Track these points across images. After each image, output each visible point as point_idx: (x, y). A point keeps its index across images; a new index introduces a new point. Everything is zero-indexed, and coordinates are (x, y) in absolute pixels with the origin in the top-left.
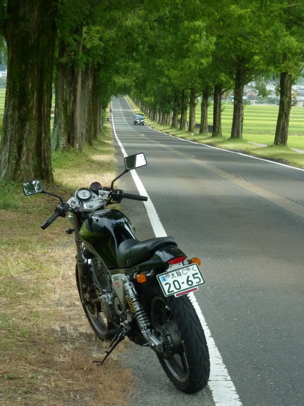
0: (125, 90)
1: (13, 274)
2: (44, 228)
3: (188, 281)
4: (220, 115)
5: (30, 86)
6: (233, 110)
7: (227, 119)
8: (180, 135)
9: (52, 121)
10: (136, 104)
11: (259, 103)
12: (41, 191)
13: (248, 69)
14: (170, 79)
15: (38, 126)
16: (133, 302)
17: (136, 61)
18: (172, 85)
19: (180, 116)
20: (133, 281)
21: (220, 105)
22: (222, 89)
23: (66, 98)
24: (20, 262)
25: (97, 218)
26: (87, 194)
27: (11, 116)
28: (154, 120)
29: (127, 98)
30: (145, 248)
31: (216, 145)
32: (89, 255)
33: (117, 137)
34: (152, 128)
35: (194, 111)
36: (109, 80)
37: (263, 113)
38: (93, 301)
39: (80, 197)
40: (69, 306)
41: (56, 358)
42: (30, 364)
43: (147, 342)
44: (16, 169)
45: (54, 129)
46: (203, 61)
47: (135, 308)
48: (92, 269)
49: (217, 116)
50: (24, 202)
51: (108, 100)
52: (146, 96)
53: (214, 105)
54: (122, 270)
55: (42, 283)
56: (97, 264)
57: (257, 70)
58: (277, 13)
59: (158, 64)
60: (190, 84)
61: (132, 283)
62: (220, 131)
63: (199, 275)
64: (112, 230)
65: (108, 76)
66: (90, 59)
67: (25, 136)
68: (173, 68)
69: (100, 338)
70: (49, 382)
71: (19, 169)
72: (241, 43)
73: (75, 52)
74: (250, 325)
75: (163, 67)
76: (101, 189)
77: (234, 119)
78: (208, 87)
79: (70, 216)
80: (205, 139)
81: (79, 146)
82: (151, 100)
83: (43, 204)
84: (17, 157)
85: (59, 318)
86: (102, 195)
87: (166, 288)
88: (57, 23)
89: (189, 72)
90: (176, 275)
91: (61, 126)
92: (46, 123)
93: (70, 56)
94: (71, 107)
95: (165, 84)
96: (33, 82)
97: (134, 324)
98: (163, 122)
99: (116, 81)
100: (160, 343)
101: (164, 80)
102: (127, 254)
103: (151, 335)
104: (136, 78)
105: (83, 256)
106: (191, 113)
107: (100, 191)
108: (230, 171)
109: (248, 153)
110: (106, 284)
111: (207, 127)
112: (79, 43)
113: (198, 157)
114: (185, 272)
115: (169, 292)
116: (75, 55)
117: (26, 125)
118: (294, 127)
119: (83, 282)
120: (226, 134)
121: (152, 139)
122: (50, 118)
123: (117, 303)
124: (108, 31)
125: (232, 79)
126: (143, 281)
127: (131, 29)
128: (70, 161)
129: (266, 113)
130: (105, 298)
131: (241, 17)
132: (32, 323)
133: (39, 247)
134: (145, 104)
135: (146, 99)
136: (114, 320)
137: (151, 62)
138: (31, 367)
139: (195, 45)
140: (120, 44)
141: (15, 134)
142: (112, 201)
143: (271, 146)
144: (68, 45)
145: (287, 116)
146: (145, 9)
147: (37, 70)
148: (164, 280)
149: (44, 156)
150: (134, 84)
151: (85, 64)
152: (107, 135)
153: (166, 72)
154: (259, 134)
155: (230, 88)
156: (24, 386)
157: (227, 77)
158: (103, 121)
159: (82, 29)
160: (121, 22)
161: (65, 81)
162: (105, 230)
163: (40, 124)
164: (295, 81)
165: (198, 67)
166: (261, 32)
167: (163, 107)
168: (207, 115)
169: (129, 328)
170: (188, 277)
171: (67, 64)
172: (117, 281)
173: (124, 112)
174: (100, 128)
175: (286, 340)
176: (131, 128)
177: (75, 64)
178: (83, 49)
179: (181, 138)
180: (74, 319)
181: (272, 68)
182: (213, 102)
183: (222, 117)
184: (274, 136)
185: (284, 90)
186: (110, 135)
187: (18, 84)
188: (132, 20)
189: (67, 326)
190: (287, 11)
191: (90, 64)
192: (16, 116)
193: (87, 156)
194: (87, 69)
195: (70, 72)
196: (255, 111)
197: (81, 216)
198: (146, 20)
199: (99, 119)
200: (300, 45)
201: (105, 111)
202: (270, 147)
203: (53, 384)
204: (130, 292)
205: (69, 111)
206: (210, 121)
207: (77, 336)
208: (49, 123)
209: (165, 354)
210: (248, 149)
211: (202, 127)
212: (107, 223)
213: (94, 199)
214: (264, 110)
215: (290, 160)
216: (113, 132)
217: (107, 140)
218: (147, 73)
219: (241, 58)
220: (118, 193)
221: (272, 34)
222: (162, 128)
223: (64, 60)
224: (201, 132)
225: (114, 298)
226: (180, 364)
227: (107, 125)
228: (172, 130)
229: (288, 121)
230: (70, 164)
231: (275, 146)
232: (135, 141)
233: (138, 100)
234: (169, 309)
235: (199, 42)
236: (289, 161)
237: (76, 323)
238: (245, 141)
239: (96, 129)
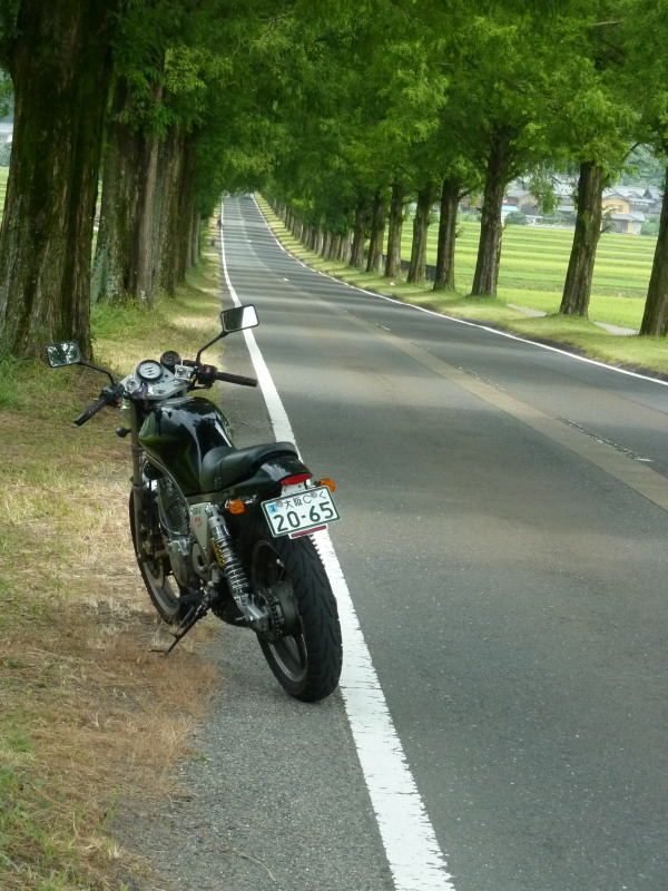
0: (252, 181)
1: (14, 519)
2: (79, 423)
3: (312, 514)
4: (452, 245)
5: (55, 173)
6: (479, 234)
7: (466, 255)
8: (365, 284)
9: (94, 241)
10: (276, 213)
11: (544, 221)
12: (77, 361)
13: (514, 150)
14: (349, 162)
15: (67, 251)
16: (223, 548)
17: (277, 119)
18: (353, 174)
19: (368, 243)
20: (224, 513)
21: (454, 224)
22: (458, 189)
23: (124, 195)
24: (26, 501)
25: (169, 410)
26: (156, 371)
27: (15, 228)
28: (312, 248)
29: (256, 196)
30: (245, 458)
31: (441, 308)
32: (153, 473)
33: (228, 282)
34: (308, 265)
35: (399, 234)
36: (218, 159)
37: (553, 244)
38: (157, 554)
39: (143, 375)
40: (115, 574)
41: (90, 643)
42: (46, 649)
43: (243, 615)
44: (20, 333)
45: (96, 258)
46: (422, 126)
47: (226, 559)
48: (158, 499)
49: (447, 247)
50: (33, 397)
51: (215, 200)
52: (298, 195)
53: (441, 222)
54: (207, 497)
55: (66, 537)
56: (166, 487)
57: (535, 152)
58: (572, 38)
59: (325, 128)
60: (391, 175)
61: (221, 517)
62: (451, 279)
63: (330, 506)
64: (193, 431)
65: (216, 149)
66: (178, 120)
67: (42, 269)
68: (358, 138)
69: (166, 621)
70: (78, 673)
71: (27, 333)
72: (501, 94)
73: (147, 101)
74: (431, 617)
75: (335, 135)
76: (179, 363)
77: (481, 255)
78: (430, 185)
79: (124, 407)
80: (418, 295)
81: (146, 295)
82: (308, 206)
83: (70, 402)
84: (25, 310)
85: (96, 589)
86: (181, 373)
87: (275, 523)
88: (114, 52)
89: (390, 149)
90: (292, 503)
91: (112, 253)
92: (83, 245)
93: (136, 109)
94: (133, 215)
95: (339, 172)
96: (61, 165)
97: (223, 588)
98: (332, 254)
99: (235, 162)
100: (263, 615)
101: (337, 162)
102: (215, 469)
103: (250, 603)
104: (277, 157)
105: (143, 476)
106: (391, 237)
107: (177, 367)
108: (455, 361)
109: (503, 329)
110: (179, 521)
111: (424, 268)
112: (156, 85)
113: (395, 331)
114: (307, 499)
115: (279, 529)
116: (147, 108)
117: (43, 247)
118: (617, 278)
119: (141, 522)
120: (465, 287)
121: (303, 290)
122: (91, 233)
123: (196, 552)
124: (218, 59)
125: (480, 168)
126: (240, 511)
127: (267, 56)
128: (127, 324)
129: (559, 244)
130: (177, 546)
131: (495, 42)
132: (49, 594)
133: (61, 478)
134: (294, 212)
135: (297, 202)
136: (191, 582)
137: (311, 124)
138: (47, 654)
139: (404, 91)
140: (241, 84)
141: (22, 263)
142: (197, 385)
143: (554, 315)
144: (134, 88)
145: (590, 254)
146: (298, 16)
147: (71, 142)
148: (274, 510)
149: (77, 310)
150: (271, 168)
151: (168, 127)
152: (208, 276)
153: (343, 147)
154: (540, 289)
155: (475, 188)
156: (37, 677)
157: (471, 164)
158: (202, 244)
159: (164, 55)
160: (246, 42)
161: (124, 160)
162: (182, 429)
163: (71, 248)
164: (610, 179)
165: (409, 138)
166: (543, 74)
167: (334, 222)
168: (425, 244)
169: (214, 594)
170: (313, 507)
171: (129, 125)
172: (198, 515)
173: (249, 229)
174: (193, 261)
175: (487, 641)
176: (261, 264)
177: (146, 127)
178: (164, 96)
179: (367, 289)
180: (124, 592)
181: (564, 150)
182: (438, 214)
183: (457, 248)
184: (560, 295)
185: (586, 199)
186: (214, 276)
187: (33, 167)
188: (269, 38)
189: (111, 600)
190: (594, 34)
191: (178, 128)
192: (26, 229)
193: (161, 317)
194: (170, 137)
195: (135, 142)
196: (534, 239)
197: (143, 407)
198: (298, 39)
199: (193, 240)
200: (615, 107)
201: (207, 224)
202: (551, 316)
203: (85, 677)
204: (219, 532)
205: (128, 222)
206: (431, 256)
207: (126, 616)
208: (90, 245)
209: (270, 636)
210: (505, 319)
211: (413, 270)
212: (187, 419)
213: (167, 380)
214: (555, 238)
215: (588, 346)
216: (223, 270)
217: (208, 287)
218: (301, 147)
219: (500, 126)
220: (208, 371)
221: (566, 79)
222: (328, 266)
223: (124, 117)
224: (411, 278)
225: (192, 545)
226: (295, 652)
227: (210, 255)
228: (350, 273)
229: (591, 264)
230: (127, 331)
231: (562, 316)
232: (266, 290)
233: (279, 203)
234: (283, 565)
235: (415, 85)
236: (584, 348)
237: (126, 597)
238: (502, 304)
239: (183, 261)
